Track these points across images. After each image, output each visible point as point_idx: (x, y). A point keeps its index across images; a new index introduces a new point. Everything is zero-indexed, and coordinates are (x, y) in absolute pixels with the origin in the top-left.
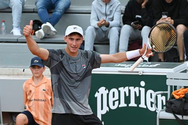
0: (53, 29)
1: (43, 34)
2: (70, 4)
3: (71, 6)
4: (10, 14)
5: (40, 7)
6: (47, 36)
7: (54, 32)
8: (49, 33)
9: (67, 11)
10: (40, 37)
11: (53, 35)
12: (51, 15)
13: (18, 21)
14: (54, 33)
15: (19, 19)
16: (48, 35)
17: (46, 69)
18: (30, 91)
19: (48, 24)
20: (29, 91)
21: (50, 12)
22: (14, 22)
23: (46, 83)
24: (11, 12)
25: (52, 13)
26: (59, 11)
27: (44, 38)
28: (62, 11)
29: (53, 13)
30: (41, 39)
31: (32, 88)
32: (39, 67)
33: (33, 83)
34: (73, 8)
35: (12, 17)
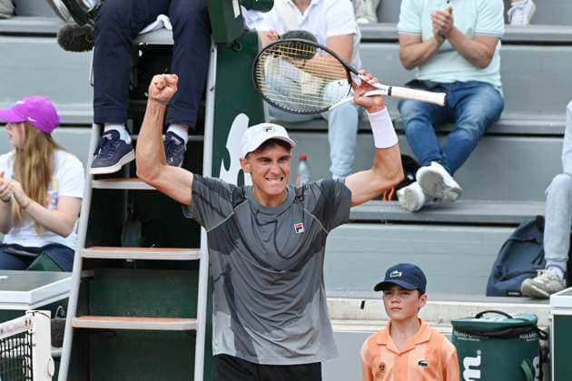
0: (450, 182)
1: (421, 198)
2: (500, 109)
3: (503, 115)
4: (322, 136)
5: (414, 115)
6: (431, 203)
7: (455, 190)
8: (438, 194)
9: (491, 129)
10: (412, 207)
11: (452, 200)
12: (444, 141)
13: (347, 157)
14: (455, 195)
15: (350, 151)
16: (436, 199)
17: (428, 302)
18: (382, 367)
19: (436, 167)
20: (377, 365)
21: (441, 133)
22: (334, 161)
23: (427, 342)
24: (325, 131)
25: (447, 133)
26: (467, 127)
27: (425, 208)
28: (476, 128)
29: (451, 135)
30: (415, 212)
31: (386, 358)
32: (405, 291)
33: (391, 344)
34: (510, 119)
35: (327, 147)
